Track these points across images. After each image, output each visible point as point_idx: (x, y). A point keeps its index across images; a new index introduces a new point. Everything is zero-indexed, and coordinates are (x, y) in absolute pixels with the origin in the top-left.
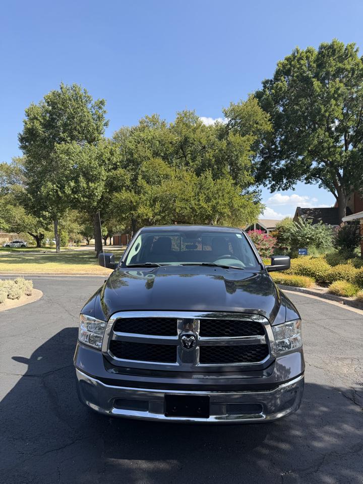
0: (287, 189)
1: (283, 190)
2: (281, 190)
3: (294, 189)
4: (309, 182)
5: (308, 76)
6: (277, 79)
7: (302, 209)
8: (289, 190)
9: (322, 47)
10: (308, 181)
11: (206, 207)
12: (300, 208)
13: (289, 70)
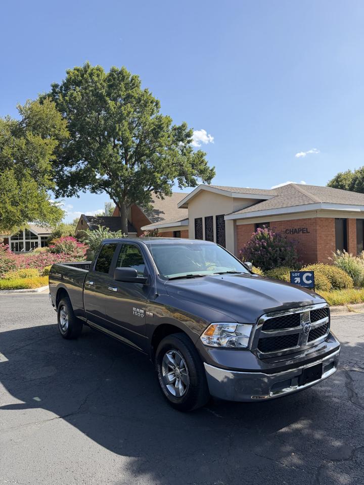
0: (71, 196)
1: (68, 196)
2: (66, 197)
3: (78, 196)
4: (95, 192)
5: (102, 94)
6: (66, 86)
7: (87, 216)
8: (73, 197)
9: (113, 71)
10: (93, 190)
11: (15, 211)
12: (84, 215)
13: (81, 82)
